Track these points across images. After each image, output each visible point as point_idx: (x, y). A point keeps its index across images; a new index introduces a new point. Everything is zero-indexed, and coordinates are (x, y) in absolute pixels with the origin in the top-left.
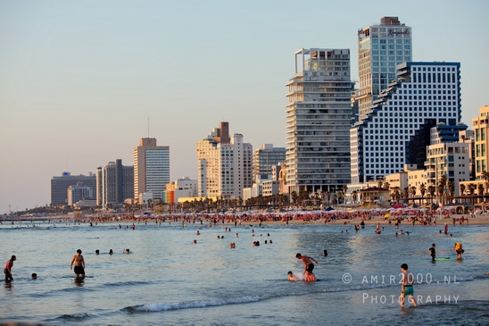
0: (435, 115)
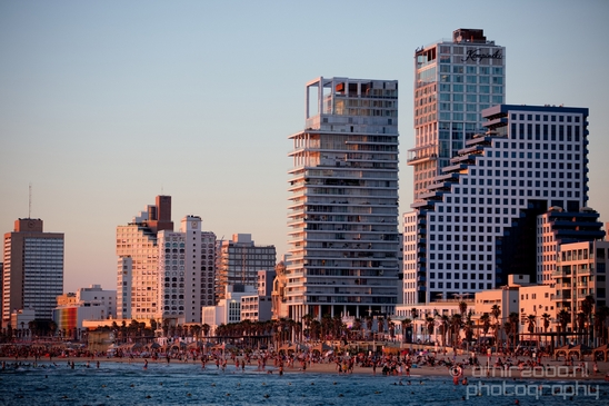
0: (546, 193)
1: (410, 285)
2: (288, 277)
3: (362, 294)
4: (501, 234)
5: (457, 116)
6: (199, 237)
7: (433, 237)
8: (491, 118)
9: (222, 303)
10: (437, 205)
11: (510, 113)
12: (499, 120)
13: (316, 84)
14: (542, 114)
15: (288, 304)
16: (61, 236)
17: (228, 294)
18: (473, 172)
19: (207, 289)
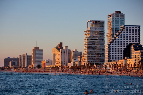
0: (132, 42)
1: (107, 59)
2: (84, 57)
3: (98, 60)
4: (124, 49)
5: (115, 27)
6: (67, 50)
7: (111, 50)
8: (122, 27)
9: (72, 62)
10: (112, 44)
11: (125, 26)
12: (123, 28)
13: (89, 21)
14: (132, 27)
15: (84, 62)
16: (42, 50)
17: (73, 61)
18: (119, 38)
19: (69, 60)
